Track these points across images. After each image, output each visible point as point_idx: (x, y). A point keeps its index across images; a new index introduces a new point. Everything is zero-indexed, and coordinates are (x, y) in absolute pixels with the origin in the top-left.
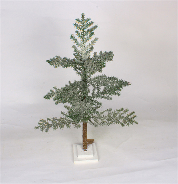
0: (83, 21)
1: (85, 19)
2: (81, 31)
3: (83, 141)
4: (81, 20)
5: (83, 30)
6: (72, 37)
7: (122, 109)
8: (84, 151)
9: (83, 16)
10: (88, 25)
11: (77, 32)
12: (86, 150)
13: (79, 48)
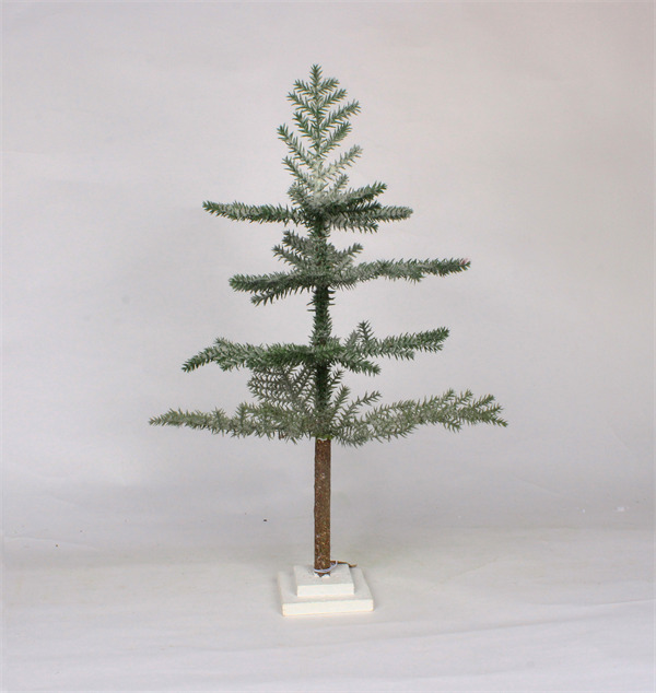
0: (315, 86)
1: (321, 81)
2: (311, 117)
3: (316, 532)
4: (310, 85)
5: (318, 114)
6: (282, 131)
7: (450, 393)
8: (321, 575)
9: (316, 72)
10: (329, 100)
11: (299, 117)
12: (328, 573)
13: (305, 169)
